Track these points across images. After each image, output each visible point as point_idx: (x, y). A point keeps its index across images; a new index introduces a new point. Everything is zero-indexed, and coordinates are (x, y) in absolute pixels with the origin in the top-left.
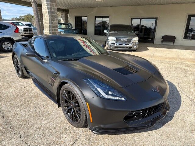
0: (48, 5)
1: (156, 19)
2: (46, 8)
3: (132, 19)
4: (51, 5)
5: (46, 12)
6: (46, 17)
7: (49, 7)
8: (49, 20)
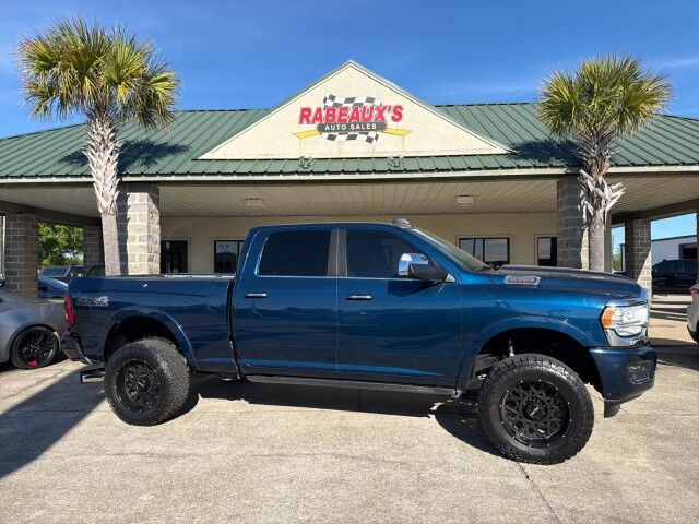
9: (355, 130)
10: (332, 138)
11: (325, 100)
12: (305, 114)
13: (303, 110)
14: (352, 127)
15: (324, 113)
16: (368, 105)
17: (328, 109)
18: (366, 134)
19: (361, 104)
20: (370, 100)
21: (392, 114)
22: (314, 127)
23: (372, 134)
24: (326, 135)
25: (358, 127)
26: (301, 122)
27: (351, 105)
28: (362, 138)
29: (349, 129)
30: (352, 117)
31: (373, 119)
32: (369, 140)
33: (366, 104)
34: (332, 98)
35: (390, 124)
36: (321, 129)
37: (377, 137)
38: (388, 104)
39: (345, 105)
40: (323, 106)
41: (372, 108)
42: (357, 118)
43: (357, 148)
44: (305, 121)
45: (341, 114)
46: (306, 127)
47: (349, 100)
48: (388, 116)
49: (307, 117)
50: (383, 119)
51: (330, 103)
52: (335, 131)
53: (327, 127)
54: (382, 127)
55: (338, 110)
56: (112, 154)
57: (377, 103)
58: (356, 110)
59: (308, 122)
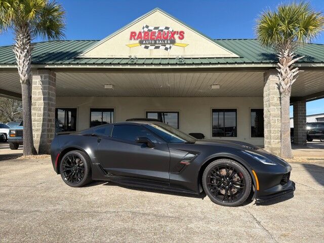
0: (44, 88)
1: (178, 113)
2: (39, 92)
3: (147, 113)
4: (50, 89)
5: (40, 99)
6: (37, 106)
7: (47, 91)
8: (44, 111)
9: (159, 44)
10: (147, 47)
11: (143, 28)
12: (133, 35)
13: (132, 33)
14: (157, 42)
15: (143, 34)
16: (166, 31)
17: (145, 33)
18: (165, 46)
19: (162, 30)
20: (167, 28)
21: (178, 35)
22: (137, 41)
23: (168, 46)
24: (143, 46)
25: (160, 42)
26: (131, 39)
27: (157, 31)
28: (162, 48)
29: (155, 43)
30: (158, 37)
31: (169, 38)
32: (166, 49)
33: (164, 30)
34: (147, 27)
35: (177, 40)
36: (141, 43)
37: (170, 47)
38: (176, 30)
39: (153, 30)
40: (142, 31)
41: (168, 32)
42: (161, 37)
43: (160, 53)
44: (133, 39)
45: (152, 35)
46: (133, 41)
47: (156, 28)
48: (176, 36)
49: (134, 36)
50: (174, 38)
51: (146, 30)
52: (149, 43)
53: (144, 42)
54: (173, 42)
55: (150, 33)
56: (28, 51)
57: (171, 30)
58: (159, 34)
59: (135, 39)
